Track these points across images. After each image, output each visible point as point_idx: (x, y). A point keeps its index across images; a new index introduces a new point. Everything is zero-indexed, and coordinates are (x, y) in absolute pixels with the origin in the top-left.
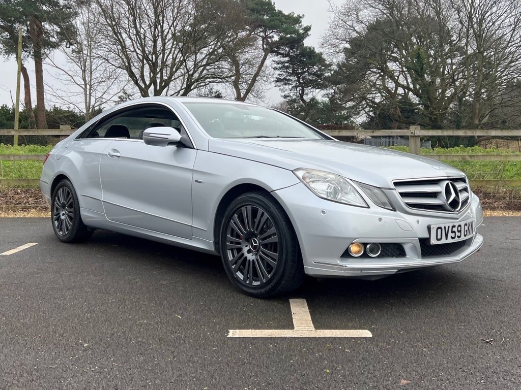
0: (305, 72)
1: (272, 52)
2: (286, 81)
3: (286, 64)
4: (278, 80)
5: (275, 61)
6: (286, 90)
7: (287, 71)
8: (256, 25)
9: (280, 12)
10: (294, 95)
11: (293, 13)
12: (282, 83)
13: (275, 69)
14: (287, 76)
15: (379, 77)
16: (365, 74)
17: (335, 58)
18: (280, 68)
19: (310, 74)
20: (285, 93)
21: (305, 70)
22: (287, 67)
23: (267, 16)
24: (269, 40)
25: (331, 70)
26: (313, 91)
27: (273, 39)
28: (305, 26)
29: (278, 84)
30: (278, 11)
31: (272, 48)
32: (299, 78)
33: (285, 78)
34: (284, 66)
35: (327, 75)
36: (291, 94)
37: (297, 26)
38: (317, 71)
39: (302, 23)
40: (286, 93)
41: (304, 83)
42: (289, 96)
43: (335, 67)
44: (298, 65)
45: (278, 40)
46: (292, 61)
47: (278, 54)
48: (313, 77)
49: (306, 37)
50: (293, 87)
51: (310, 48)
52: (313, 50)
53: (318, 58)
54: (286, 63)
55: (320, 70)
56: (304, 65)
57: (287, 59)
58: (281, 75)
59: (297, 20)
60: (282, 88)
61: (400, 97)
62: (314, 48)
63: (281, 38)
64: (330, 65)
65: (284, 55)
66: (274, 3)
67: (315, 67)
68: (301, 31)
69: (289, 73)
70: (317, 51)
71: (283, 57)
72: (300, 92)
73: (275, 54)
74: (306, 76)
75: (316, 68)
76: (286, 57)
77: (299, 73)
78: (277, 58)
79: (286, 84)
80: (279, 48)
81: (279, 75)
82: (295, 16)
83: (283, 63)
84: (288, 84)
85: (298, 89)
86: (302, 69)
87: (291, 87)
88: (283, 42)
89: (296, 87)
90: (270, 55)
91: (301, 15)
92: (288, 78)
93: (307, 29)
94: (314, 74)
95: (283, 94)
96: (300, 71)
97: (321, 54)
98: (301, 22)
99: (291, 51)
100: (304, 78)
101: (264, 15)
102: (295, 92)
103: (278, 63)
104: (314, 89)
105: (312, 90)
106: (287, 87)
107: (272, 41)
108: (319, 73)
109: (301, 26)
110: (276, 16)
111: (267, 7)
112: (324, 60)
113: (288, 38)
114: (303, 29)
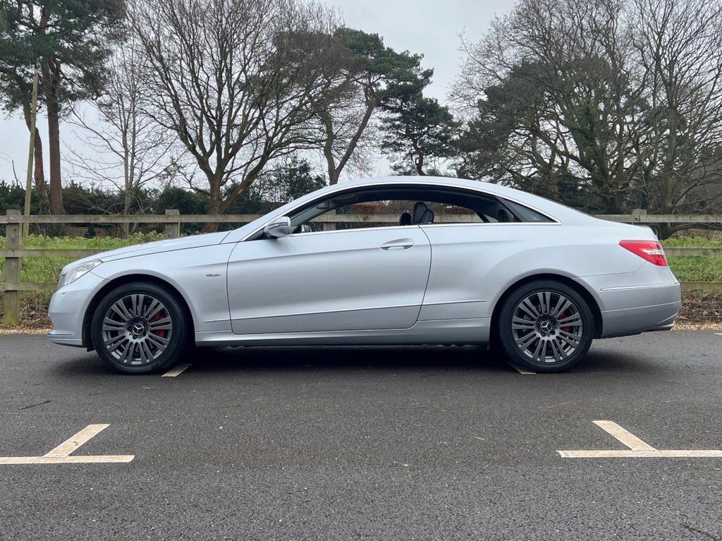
0: (424, 133)
1: (379, 105)
2: (397, 147)
3: (397, 123)
4: (386, 145)
5: (381, 119)
6: (397, 158)
7: (398, 132)
8: (355, 69)
9: (390, 50)
10: (408, 165)
11: (408, 51)
12: (392, 149)
13: (381, 129)
14: (398, 139)
15: (527, 140)
16: (508, 137)
17: (464, 114)
18: (389, 128)
19: (430, 136)
20: (395, 163)
21: (423, 130)
22: (398, 127)
23: (372, 56)
24: (374, 88)
25: (460, 131)
26: (435, 161)
27: (379, 88)
28: (425, 69)
29: (386, 150)
30: (388, 48)
31: (377, 100)
32: (415, 142)
33: (394, 143)
34: (394, 126)
35: (455, 137)
36: (404, 165)
37: (414, 70)
38: (441, 132)
39: (421, 66)
40: (397, 162)
41: (423, 148)
42: (400, 167)
43: (465, 127)
44: (413, 123)
45: (385, 89)
46: (406, 117)
47: (385, 108)
48: (434, 141)
49: (426, 84)
50: (407, 155)
51: (431, 101)
52: (436, 103)
53: (442, 114)
54: (397, 120)
55: (445, 130)
56: (422, 123)
57: (398, 115)
58: (390, 137)
59: (414, 61)
60: (390, 155)
61: (556, 169)
62: (437, 100)
63: (391, 86)
64: (460, 124)
65: (393, 110)
66: (382, 38)
67: (438, 126)
68: (420, 77)
69: (400, 134)
70: (442, 104)
71: (393, 112)
72: (418, 162)
73: (380, 108)
74: (425, 139)
75: (439, 128)
76: (397, 112)
77: (416, 135)
78: (385, 114)
79: (396, 151)
80: (386, 100)
81: (387, 137)
82: (411, 55)
83: (392, 120)
84: (399, 150)
85: (414, 158)
86: (419, 129)
87: (403, 154)
88: (393, 91)
89: (411, 154)
90: (375, 109)
91: (419, 55)
92: (399, 142)
93: (428, 74)
94: (436, 138)
95: (393, 164)
96: (416, 132)
97: (447, 108)
98: (419, 64)
99: (404, 104)
100: (422, 142)
101: (367, 54)
102: (410, 161)
103: (385, 122)
104: (437, 158)
105: (433, 159)
106: (397, 154)
107: (378, 90)
108: (443, 134)
109: (419, 70)
110: (385, 56)
111: (372, 43)
112: (451, 117)
113: (401, 86)
114: (421, 74)
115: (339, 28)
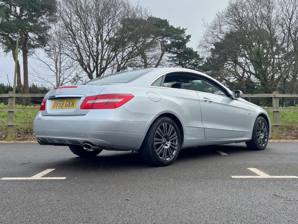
1: (167, 51)
3: (175, 58)
5: (168, 57)
7: (175, 63)
8: (157, 34)
9: (172, 26)
11: (180, 27)
13: (168, 61)
14: (175, 66)
15: (232, 66)
16: (224, 65)
17: (205, 54)
18: (171, 61)
19: (190, 64)
21: (186, 62)
22: (176, 60)
23: (164, 29)
24: (165, 43)
25: (203, 62)
27: (167, 43)
28: (187, 35)
30: (171, 26)
31: (166, 49)
34: (174, 60)
35: (200, 65)
37: (182, 35)
39: (186, 33)
43: (205, 60)
44: (182, 59)
45: (170, 43)
46: (178, 57)
47: (170, 52)
48: (191, 66)
49: (188, 41)
51: (190, 49)
52: (192, 50)
53: (195, 55)
54: (175, 57)
55: (196, 62)
56: (186, 59)
57: (175, 55)
58: (172, 65)
59: (183, 31)
61: (245, 79)
62: (192, 48)
63: (172, 42)
64: (203, 59)
65: (174, 53)
66: (169, 21)
67: (193, 60)
68: (185, 38)
69: (176, 64)
70: (195, 50)
71: (173, 54)
73: (168, 52)
74: (187, 66)
75: (193, 61)
76: (175, 54)
78: (170, 55)
80: (170, 48)
82: (181, 29)
83: (173, 57)
86: (185, 61)
88: (173, 45)
90: (165, 53)
91: (185, 29)
93: (189, 37)
94: (192, 65)
96: (183, 63)
97: (197, 52)
99: (178, 50)
101: (162, 28)
103: (170, 58)
107: (167, 44)
108: (195, 64)
109: (185, 35)
110: (170, 29)
111: (164, 23)
112: (199, 56)
113: (177, 42)
114: (186, 37)
115: (150, 17)
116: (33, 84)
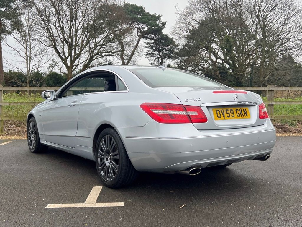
0: (163, 49)
2: (152, 55)
3: (152, 45)
4: (147, 54)
5: (145, 43)
6: (152, 60)
7: (153, 49)
8: (134, 20)
9: (148, 13)
10: (157, 63)
11: (156, 14)
12: (150, 56)
13: (146, 47)
14: (153, 52)
15: (207, 52)
17: (181, 42)
18: (149, 47)
19: (166, 50)
20: (151, 62)
21: (163, 48)
22: (153, 46)
23: (140, 15)
25: (178, 48)
26: (168, 61)
27: (144, 29)
28: (163, 22)
29: (147, 56)
30: (147, 12)
31: (143, 35)
32: (160, 53)
33: (151, 53)
34: (151, 46)
35: (176, 51)
36: (155, 63)
37: (158, 22)
38: (170, 49)
39: (161, 20)
40: (152, 62)
41: (163, 56)
42: (154, 64)
43: (181, 47)
44: (159, 45)
45: (147, 30)
46: (156, 42)
47: (147, 38)
48: (168, 52)
49: (163, 28)
50: (156, 58)
51: (166, 35)
52: (168, 36)
53: (171, 41)
54: (152, 44)
55: (172, 48)
56: (163, 45)
57: (152, 41)
58: (149, 51)
59: (158, 18)
60: (150, 59)
61: (219, 64)
62: (168, 35)
63: (149, 29)
64: (177, 45)
65: (151, 39)
66: (144, 8)
67: (169, 46)
68: (160, 25)
69: (154, 50)
70: (170, 37)
71: (150, 40)
72: (161, 61)
73: (145, 38)
74: (164, 52)
76: (152, 40)
77: (160, 50)
78: (147, 41)
79: (152, 57)
80: (147, 35)
81: (148, 51)
82: (157, 15)
83: (150, 44)
84: (154, 56)
85: (159, 59)
86: (161, 47)
87: (155, 58)
88: (150, 31)
90: (142, 38)
91: (160, 15)
92: (153, 53)
93: (164, 24)
94: (168, 51)
95: (150, 62)
96: (160, 49)
97: (172, 39)
98: (160, 19)
99: (155, 36)
100: (163, 53)
101: (138, 15)
102: (158, 61)
103: (147, 44)
104: (169, 60)
105: (167, 60)
106: (153, 58)
107: (143, 30)
108: (171, 50)
109: (160, 22)
110: (145, 15)
111: (140, 10)
112: (174, 42)
113: (153, 29)
114: (161, 23)
115: (126, 3)
116: (10, 69)
